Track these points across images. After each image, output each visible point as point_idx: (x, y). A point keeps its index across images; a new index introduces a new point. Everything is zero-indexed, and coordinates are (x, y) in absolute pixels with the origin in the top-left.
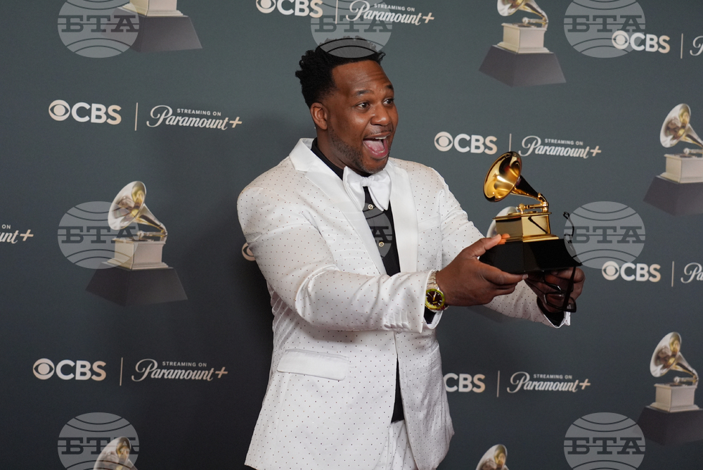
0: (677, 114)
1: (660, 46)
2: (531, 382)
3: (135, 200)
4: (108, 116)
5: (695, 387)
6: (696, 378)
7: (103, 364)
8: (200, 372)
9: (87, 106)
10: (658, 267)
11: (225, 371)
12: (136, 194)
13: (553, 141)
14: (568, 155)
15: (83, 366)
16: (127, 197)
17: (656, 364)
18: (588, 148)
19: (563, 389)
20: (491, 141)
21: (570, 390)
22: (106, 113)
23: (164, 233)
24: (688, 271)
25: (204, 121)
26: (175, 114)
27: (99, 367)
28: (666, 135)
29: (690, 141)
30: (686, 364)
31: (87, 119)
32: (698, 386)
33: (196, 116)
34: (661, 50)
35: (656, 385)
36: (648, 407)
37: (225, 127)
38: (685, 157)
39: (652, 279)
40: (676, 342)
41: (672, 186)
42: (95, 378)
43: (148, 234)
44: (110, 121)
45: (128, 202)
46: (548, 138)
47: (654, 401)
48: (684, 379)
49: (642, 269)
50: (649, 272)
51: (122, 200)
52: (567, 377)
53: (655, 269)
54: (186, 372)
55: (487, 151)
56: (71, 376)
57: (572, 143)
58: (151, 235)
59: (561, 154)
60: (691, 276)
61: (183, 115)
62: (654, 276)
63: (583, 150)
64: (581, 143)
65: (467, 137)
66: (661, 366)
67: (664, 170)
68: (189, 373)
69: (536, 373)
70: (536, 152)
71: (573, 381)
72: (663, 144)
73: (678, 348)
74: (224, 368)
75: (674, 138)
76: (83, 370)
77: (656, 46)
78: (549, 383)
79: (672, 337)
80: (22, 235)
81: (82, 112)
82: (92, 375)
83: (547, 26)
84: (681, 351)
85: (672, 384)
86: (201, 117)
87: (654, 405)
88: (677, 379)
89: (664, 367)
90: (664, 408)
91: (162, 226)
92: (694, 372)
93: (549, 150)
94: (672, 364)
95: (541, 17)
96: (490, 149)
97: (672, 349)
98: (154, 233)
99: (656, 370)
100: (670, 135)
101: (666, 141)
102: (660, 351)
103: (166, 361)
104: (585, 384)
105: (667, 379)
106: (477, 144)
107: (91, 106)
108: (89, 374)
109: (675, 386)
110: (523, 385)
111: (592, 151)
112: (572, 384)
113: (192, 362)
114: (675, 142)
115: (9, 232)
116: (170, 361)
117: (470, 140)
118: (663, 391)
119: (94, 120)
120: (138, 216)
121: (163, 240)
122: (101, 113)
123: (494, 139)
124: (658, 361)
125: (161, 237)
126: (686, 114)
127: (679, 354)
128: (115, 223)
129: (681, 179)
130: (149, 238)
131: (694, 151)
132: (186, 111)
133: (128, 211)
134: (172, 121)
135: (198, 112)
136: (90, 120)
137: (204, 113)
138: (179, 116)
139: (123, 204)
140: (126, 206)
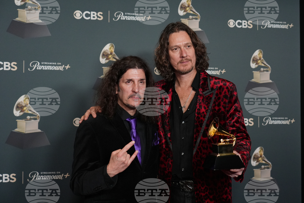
0: (257, 54)
1: (248, 25)
4: (11, 67)
5: (270, 169)
6: (271, 166)
7: (15, 175)
8: (57, 176)
10: (252, 119)
11: (68, 175)
14: (211, 73)
15: (6, 176)
16: (21, 102)
17: (254, 161)
18: (220, 70)
22: (10, 66)
23: (39, 116)
24: (265, 120)
25: (53, 67)
26: (41, 65)
27: (13, 176)
28: (253, 63)
29: (263, 65)
30: (266, 160)
32: (272, 169)
33: (50, 65)
34: (249, 27)
35: (254, 170)
36: (251, 179)
37: (63, 69)
38: (261, 72)
39: (250, 125)
40: (262, 151)
41: (256, 84)
42: (11, 181)
43: (32, 117)
44: (12, 69)
47: (253, 176)
48: (266, 166)
49: (246, 121)
50: (248, 122)
51: (19, 103)
53: (251, 120)
54: (51, 176)
56: (1, 181)
57: (213, 68)
58: (33, 118)
60: (266, 122)
61: (44, 65)
62: (251, 123)
63: (218, 71)
64: (217, 68)
66: (256, 161)
67: (253, 78)
68: (53, 177)
73: (262, 153)
74: (68, 174)
75: (256, 64)
76: (6, 178)
77: (247, 25)
79: (260, 148)
83: (200, 19)
84: (264, 154)
85: (261, 169)
86: (52, 65)
87: (254, 178)
88: (263, 167)
89: (257, 162)
91: (37, 113)
92: (270, 163)
94: (260, 160)
95: (197, 15)
97: (260, 154)
99: (254, 163)
100: (255, 63)
101: (253, 66)
102: (255, 155)
107: (3, 63)
108: (9, 180)
109: (262, 169)
111: (222, 71)
114: (257, 66)
116: (44, 172)
118: (257, 172)
119: (5, 69)
121: (38, 119)
122: (8, 66)
124: (254, 159)
125: (37, 118)
126: (261, 53)
127: (263, 156)
128: (17, 113)
129: (260, 81)
130: (32, 119)
131: (265, 69)
132: (45, 63)
133: (22, 107)
134: (40, 68)
135: (51, 63)
136: (3, 69)
137: (54, 63)
138: (43, 65)
139: (20, 105)
140: (21, 106)
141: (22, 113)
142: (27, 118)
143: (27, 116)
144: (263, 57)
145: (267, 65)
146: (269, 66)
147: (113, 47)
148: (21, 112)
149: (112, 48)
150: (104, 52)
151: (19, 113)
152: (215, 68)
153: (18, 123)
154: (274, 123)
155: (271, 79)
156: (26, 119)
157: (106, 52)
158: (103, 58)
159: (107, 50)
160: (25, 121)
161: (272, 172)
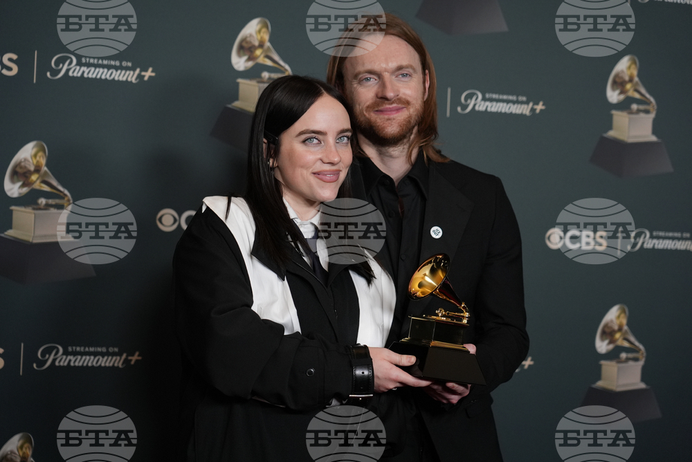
3: (35, 162)
5: (641, 363)
6: (643, 354)
12: (35, 156)
17: (602, 339)
24: (635, 238)
28: (613, 89)
30: (632, 339)
32: (646, 362)
40: (623, 315)
43: (51, 201)
45: (27, 166)
46: (489, 92)
48: (630, 355)
51: (20, 162)
58: (54, 203)
66: (607, 342)
67: (610, 127)
73: (624, 321)
75: (621, 93)
84: (629, 324)
88: (623, 355)
89: (610, 343)
91: (66, 192)
92: (641, 347)
97: (618, 323)
98: (57, 201)
99: (602, 346)
101: (613, 96)
103: (72, 346)
105: (613, 355)
109: (622, 362)
113: (102, 346)
114: (622, 97)
118: (609, 368)
125: (65, 205)
127: (625, 328)
130: (52, 206)
131: (642, 107)
133: (28, 175)
140: (25, 170)
141: (25, 190)
142: (37, 204)
143: (38, 198)
144: (639, 75)
145: (648, 96)
146: (652, 99)
147: (267, 28)
148: (23, 185)
149: (264, 30)
150: (244, 40)
153: (15, 215)
154: (656, 247)
155: (654, 132)
156: (35, 207)
157: (248, 39)
158: (239, 54)
159: (251, 35)
160: (33, 211)
161: (644, 369)
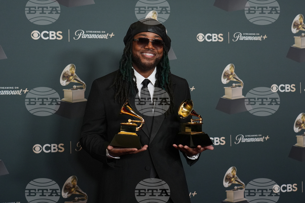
2: (244, 139)
4: (57, 36)
7: (63, 145)
9: (47, 32)
13: (246, 34)
14: (253, 39)
16: (67, 71)
18: (261, 36)
19: (258, 141)
20: (221, 36)
21: (261, 141)
22: (56, 35)
23: (85, 86)
25: (98, 36)
26: (85, 33)
27: (61, 146)
29: (304, 30)
31: (48, 38)
33: (94, 33)
35: (297, 136)
36: (294, 146)
37: (107, 38)
38: (302, 37)
39: (292, 91)
41: (298, 50)
42: (59, 151)
44: (58, 38)
47: (296, 143)
49: (288, 87)
50: (290, 88)
52: (259, 135)
53: (293, 86)
55: (219, 40)
56: (49, 151)
57: (255, 34)
59: (251, 40)
61: (89, 33)
62: (293, 89)
63: (260, 37)
64: (259, 34)
65: (211, 35)
69: (247, 135)
70: (240, 39)
71: (262, 137)
72: (293, 32)
78: (252, 139)
79: (302, 115)
80: (23, 91)
81: (46, 35)
82: (58, 150)
86: (97, 34)
87: (296, 145)
90: (301, 146)
93: (245, 38)
94: (303, 127)
96: (221, 39)
100: (296, 28)
102: (297, 121)
104: (267, 138)
106: (215, 37)
107: (49, 32)
108: (57, 150)
110: (241, 140)
111: (263, 37)
112: (262, 138)
115: (18, 90)
117: (212, 36)
119: (51, 38)
120: (73, 79)
121: (84, 89)
122: (54, 35)
123: (222, 35)
124: (297, 126)
126: (301, 18)
128: (63, 83)
129: (301, 47)
132: (90, 32)
134: (84, 36)
135: (95, 32)
136: (49, 38)
137: (98, 32)
138: (87, 34)
139: (66, 74)
151: (66, 82)
152: (257, 34)
